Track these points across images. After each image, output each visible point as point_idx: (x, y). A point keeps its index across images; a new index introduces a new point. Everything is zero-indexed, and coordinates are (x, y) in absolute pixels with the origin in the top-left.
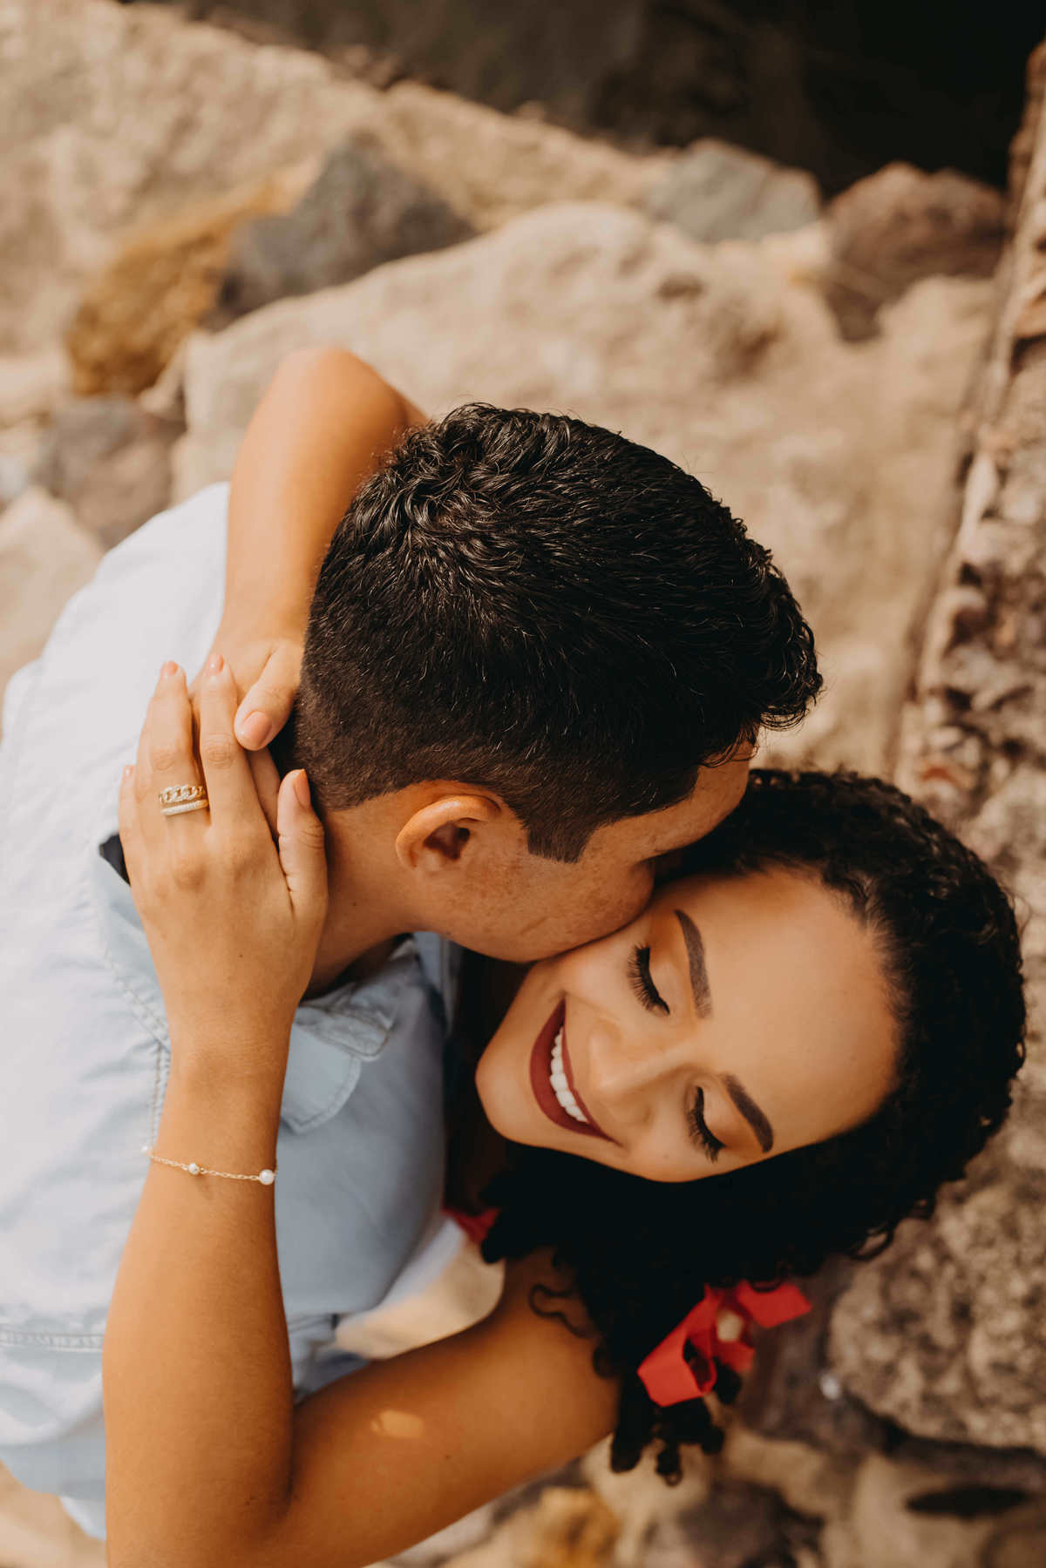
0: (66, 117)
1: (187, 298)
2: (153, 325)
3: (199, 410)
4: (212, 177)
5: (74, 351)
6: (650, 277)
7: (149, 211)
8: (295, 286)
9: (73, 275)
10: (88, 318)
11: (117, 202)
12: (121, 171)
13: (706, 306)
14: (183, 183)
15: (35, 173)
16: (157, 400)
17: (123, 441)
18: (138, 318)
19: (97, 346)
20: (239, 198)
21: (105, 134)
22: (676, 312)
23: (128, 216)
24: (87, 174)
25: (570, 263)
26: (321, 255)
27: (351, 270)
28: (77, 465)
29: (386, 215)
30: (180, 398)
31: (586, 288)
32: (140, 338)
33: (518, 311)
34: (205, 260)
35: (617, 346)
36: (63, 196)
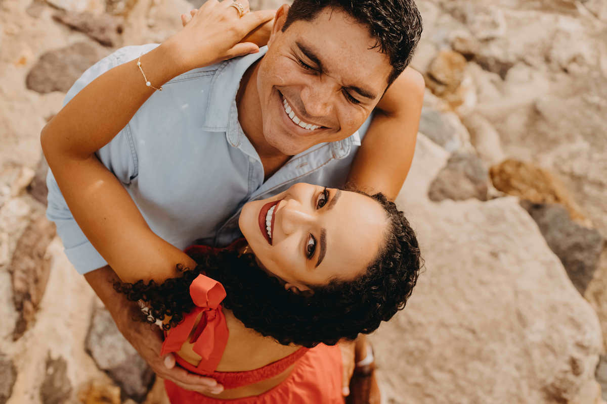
0: (593, 144)
1: (533, 195)
2: (522, 186)
3: (490, 204)
4: (584, 199)
5: (506, 162)
6: (577, 354)
7: (566, 179)
8: (544, 229)
9: (535, 159)
10: (519, 165)
11: (566, 168)
12: (578, 167)
13: (571, 377)
14: (579, 189)
15: (570, 138)
16: (492, 191)
17: (474, 181)
18: (523, 181)
19: (509, 169)
20: (576, 208)
21: (590, 159)
22: (567, 367)
23: (563, 173)
24: (574, 156)
25: (577, 325)
26: (559, 236)
27: (555, 247)
28: (461, 166)
29: (579, 256)
30: (494, 198)
31: (568, 332)
32: (515, 183)
33: (553, 308)
34: (550, 200)
35: (548, 347)
36: (564, 149)
